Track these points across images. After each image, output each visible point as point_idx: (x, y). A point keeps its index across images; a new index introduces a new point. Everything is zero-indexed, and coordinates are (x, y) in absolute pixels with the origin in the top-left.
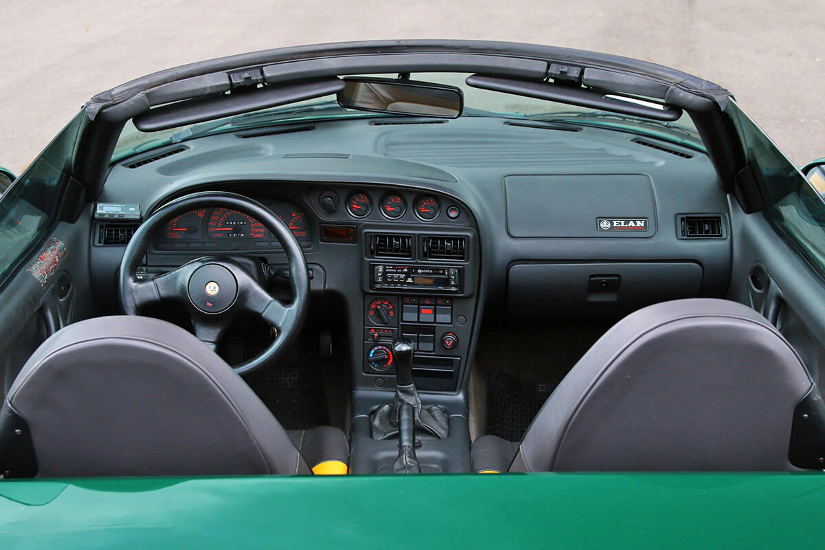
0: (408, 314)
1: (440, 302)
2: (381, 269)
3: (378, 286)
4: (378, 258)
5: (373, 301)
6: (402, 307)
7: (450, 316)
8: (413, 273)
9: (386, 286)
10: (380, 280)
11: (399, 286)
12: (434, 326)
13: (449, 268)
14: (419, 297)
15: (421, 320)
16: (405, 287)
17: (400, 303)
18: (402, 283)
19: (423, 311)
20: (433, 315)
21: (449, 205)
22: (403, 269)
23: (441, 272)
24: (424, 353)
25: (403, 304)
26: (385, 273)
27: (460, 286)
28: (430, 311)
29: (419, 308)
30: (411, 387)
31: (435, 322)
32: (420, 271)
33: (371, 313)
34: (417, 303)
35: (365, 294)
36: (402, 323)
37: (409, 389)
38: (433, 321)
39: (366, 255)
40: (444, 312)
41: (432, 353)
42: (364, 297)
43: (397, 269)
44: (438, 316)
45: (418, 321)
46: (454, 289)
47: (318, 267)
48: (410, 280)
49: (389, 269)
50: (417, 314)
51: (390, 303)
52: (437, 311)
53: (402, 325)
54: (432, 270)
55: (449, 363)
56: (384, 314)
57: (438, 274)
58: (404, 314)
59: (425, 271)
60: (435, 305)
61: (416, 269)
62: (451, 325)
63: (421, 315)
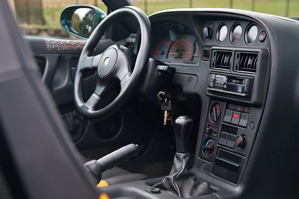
0: (227, 116)
1: (246, 110)
2: (213, 76)
6: (225, 110)
7: (247, 121)
8: (230, 82)
10: (211, 84)
12: (237, 128)
13: (246, 78)
19: (234, 115)
20: (239, 119)
21: (261, 32)
24: (228, 149)
25: (227, 108)
28: (238, 116)
29: (233, 112)
30: (181, 155)
31: (238, 125)
32: (233, 81)
34: (233, 109)
35: (209, 97)
36: (222, 123)
37: (180, 156)
39: (210, 67)
40: (245, 118)
41: (232, 150)
42: (210, 100)
44: (241, 120)
45: (231, 123)
48: (225, 86)
50: (231, 117)
52: (241, 116)
55: (238, 160)
58: (225, 116)
62: (245, 129)
63: (233, 118)
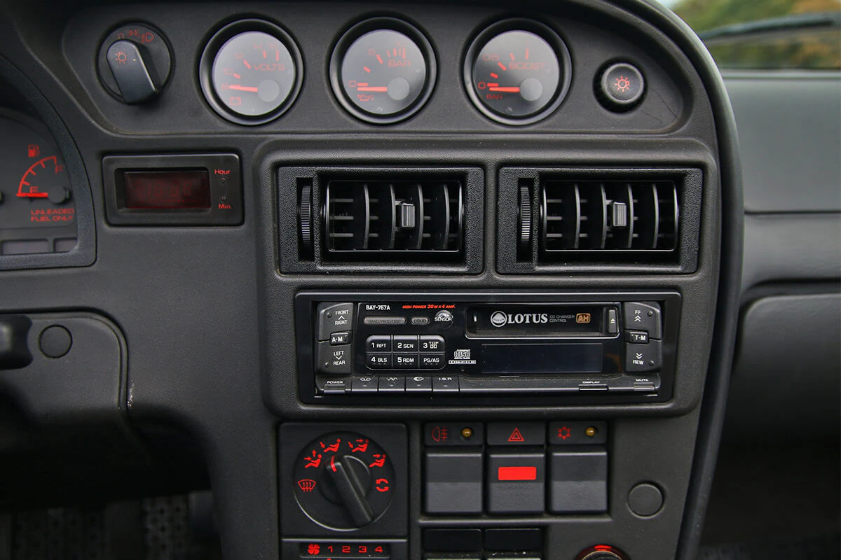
0: (447, 486)
1: (561, 436)
2: (343, 315)
3: (334, 387)
4: (327, 274)
5: (314, 443)
6: (424, 459)
7: (603, 484)
8: (473, 328)
9: (365, 386)
10: (340, 360)
11: (418, 385)
12: (544, 528)
13: (623, 301)
14: (486, 421)
15: (494, 507)
16: (446, 386)
17: (416, 445)
18: (431, 372)
19: (503, 473)
20: (540, 486)
21: (610, 56)
22: (432, 314)
23: (583, 318)
25: (425, 448)
26: (359, 334)
27: (666, 371)
28: (531, 473)
29: (486, 460)
31: (549, 511)
32: (498, 319)
33: (308, 486)
34: (479, 442)
35: (281, 420)
36: (422, 521)
38: (540, 507)
39: (279, 263)
40: (582, 472)
42: (277, 429)
43: (409, 314)
44: (559, 486)
45: (486, 511)
46: (642, 385)
47: (98, 323)
48: (462, 356)
49: (377, 313)
50: (478, 486)
51: (376, 447)
52: (556, 469)
53: (424, 528)
54: (549, 311)
56: (354, 488)
57: (572, 326)
58: (432, 487)
59: (520, 319)
60: (548, 448)
61: (487, 310)
62: (607, 520)
63: (494, 487)
